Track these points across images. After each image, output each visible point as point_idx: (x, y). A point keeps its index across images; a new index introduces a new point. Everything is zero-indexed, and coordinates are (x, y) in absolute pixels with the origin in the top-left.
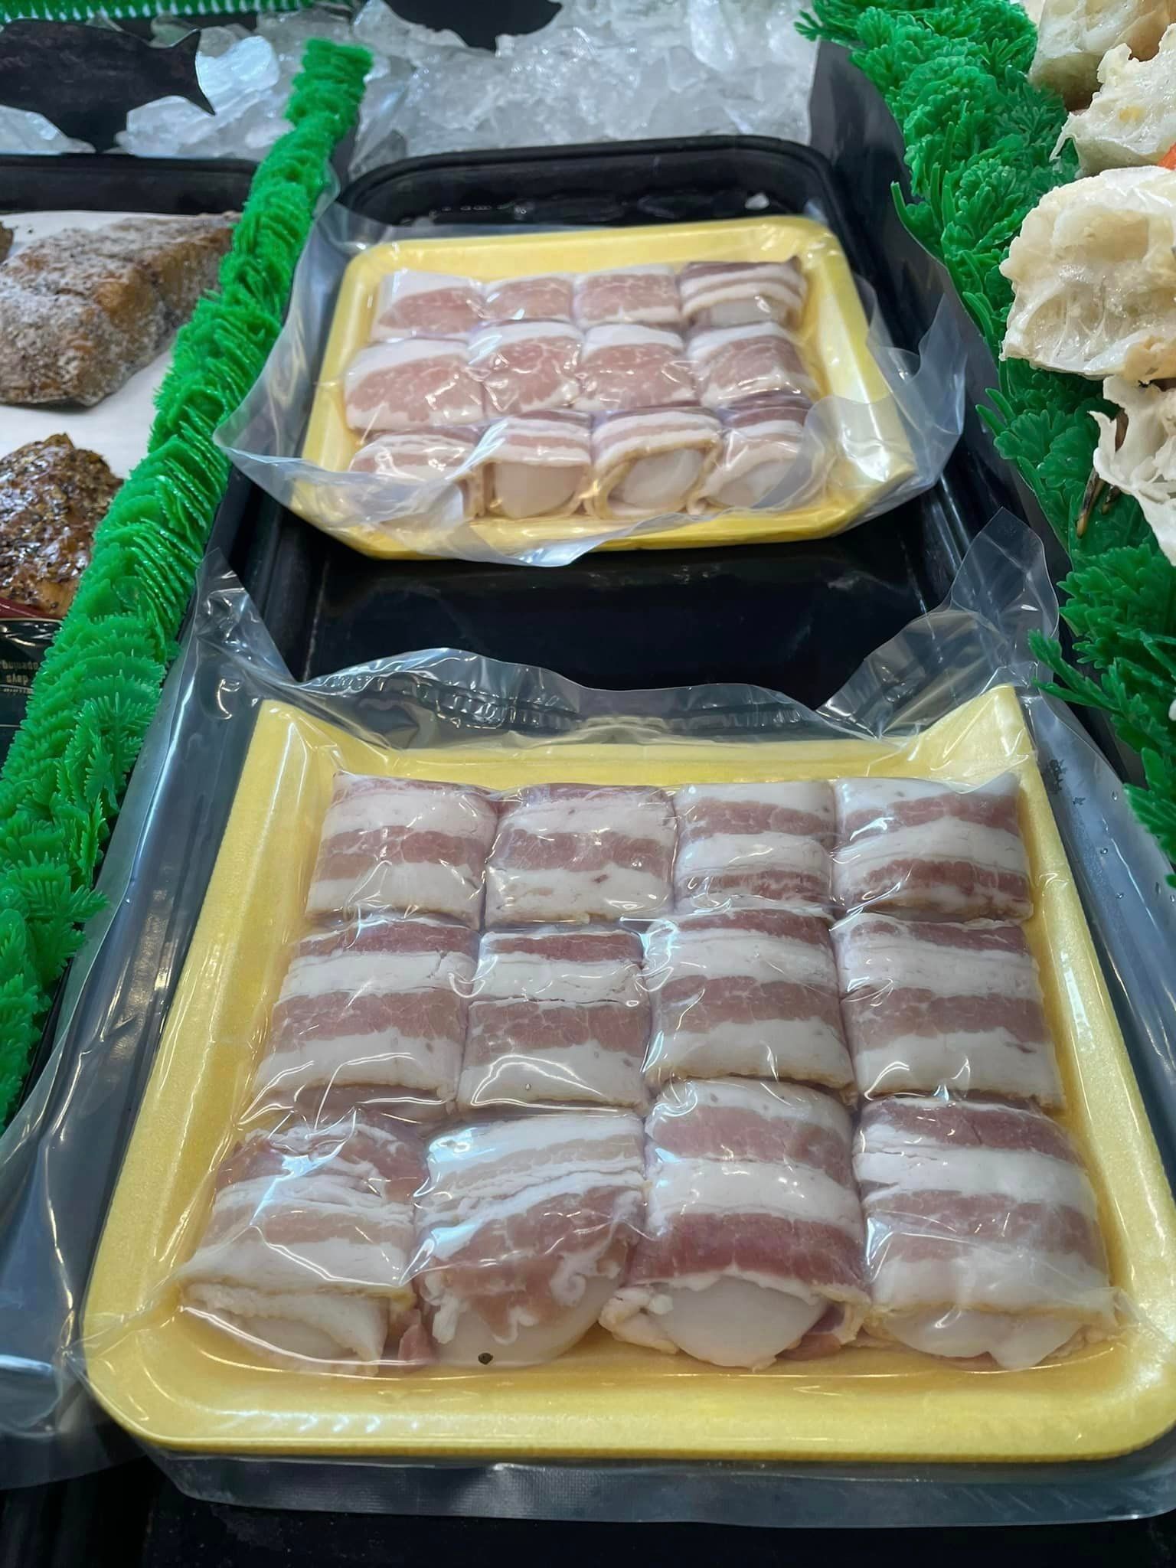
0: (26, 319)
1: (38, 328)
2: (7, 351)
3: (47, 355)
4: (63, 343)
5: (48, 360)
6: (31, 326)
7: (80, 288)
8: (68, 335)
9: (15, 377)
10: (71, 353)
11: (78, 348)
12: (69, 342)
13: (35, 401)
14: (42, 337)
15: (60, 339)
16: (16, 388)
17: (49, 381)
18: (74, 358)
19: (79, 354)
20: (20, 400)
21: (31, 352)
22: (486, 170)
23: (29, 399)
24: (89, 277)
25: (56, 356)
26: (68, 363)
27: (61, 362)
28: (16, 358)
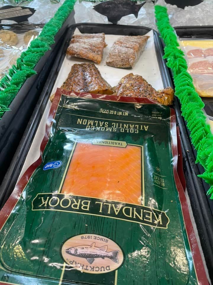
0: (123, 52)
1: (125, 54)
2: (119, 58)
3: (127, 59)
4: (130, 57)
5: (127, 60)
6: (124, 53)
7: (131, 47)
8: (131, 55)
9: (120, 63)
10: (132, 59)
11: (133, 58)
12: (132, 56)
13: (123, 67)
14: (126, 56)
15: (130, 56)
16: (119, 65)
17: (126, 64)
18: (132, 60)
19: (133, 59)
20: (121, 67)
21: (124, 58)
22: (188, 30)
23: (122, 67)
24: (132, 45)
25: (129, 59)
26: (131, 60)
27: (130, 60)
28: (120, 59)
